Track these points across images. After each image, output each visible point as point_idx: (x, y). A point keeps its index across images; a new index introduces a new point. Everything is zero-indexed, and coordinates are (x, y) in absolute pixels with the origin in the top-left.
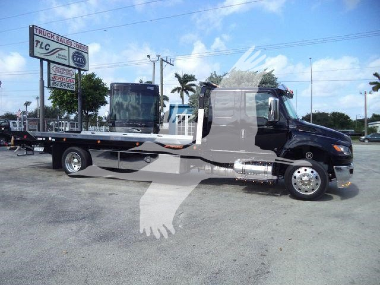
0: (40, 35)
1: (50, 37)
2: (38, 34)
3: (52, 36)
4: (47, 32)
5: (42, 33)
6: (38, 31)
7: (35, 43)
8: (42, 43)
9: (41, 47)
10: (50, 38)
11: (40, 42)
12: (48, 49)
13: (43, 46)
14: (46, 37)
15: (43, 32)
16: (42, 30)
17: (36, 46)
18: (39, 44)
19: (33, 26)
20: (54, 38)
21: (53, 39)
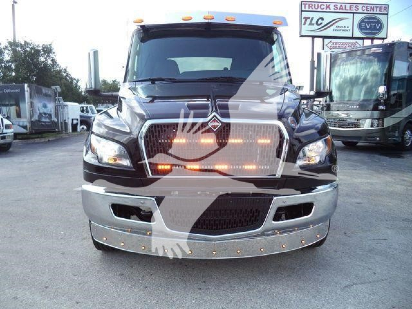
0: (311, 10)
1: (324, 8)
2: (307, 9)
3: (328, 7)
4: (320, 4)
5: (313, 7)
6: (307, 6)
7: (303, 20)
8: (312, 18)
9: (311, 24)
10: (324, 10)
11: (309, 18)
12: (321, 23)
13: (314, 22)
14: (319, 10)
15: (315, 4)
16: (313, 3)
17: (305, 24)
18: (308, 21)
19: (302, 2)
20: (330, 9)
21: (328, 10)
